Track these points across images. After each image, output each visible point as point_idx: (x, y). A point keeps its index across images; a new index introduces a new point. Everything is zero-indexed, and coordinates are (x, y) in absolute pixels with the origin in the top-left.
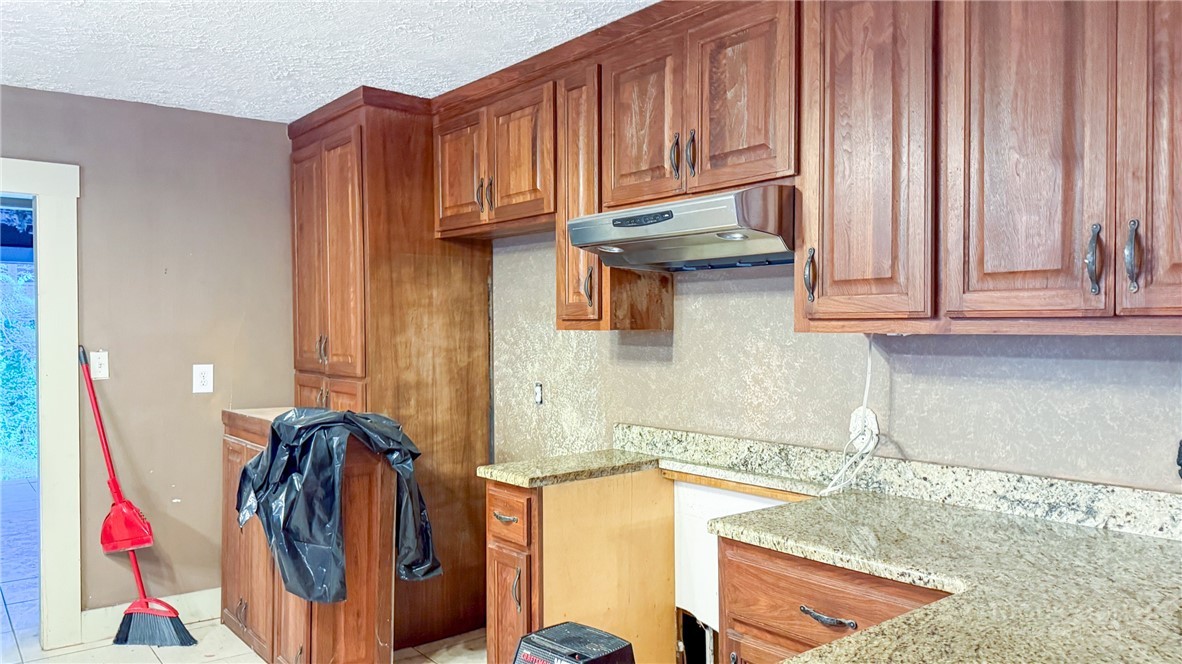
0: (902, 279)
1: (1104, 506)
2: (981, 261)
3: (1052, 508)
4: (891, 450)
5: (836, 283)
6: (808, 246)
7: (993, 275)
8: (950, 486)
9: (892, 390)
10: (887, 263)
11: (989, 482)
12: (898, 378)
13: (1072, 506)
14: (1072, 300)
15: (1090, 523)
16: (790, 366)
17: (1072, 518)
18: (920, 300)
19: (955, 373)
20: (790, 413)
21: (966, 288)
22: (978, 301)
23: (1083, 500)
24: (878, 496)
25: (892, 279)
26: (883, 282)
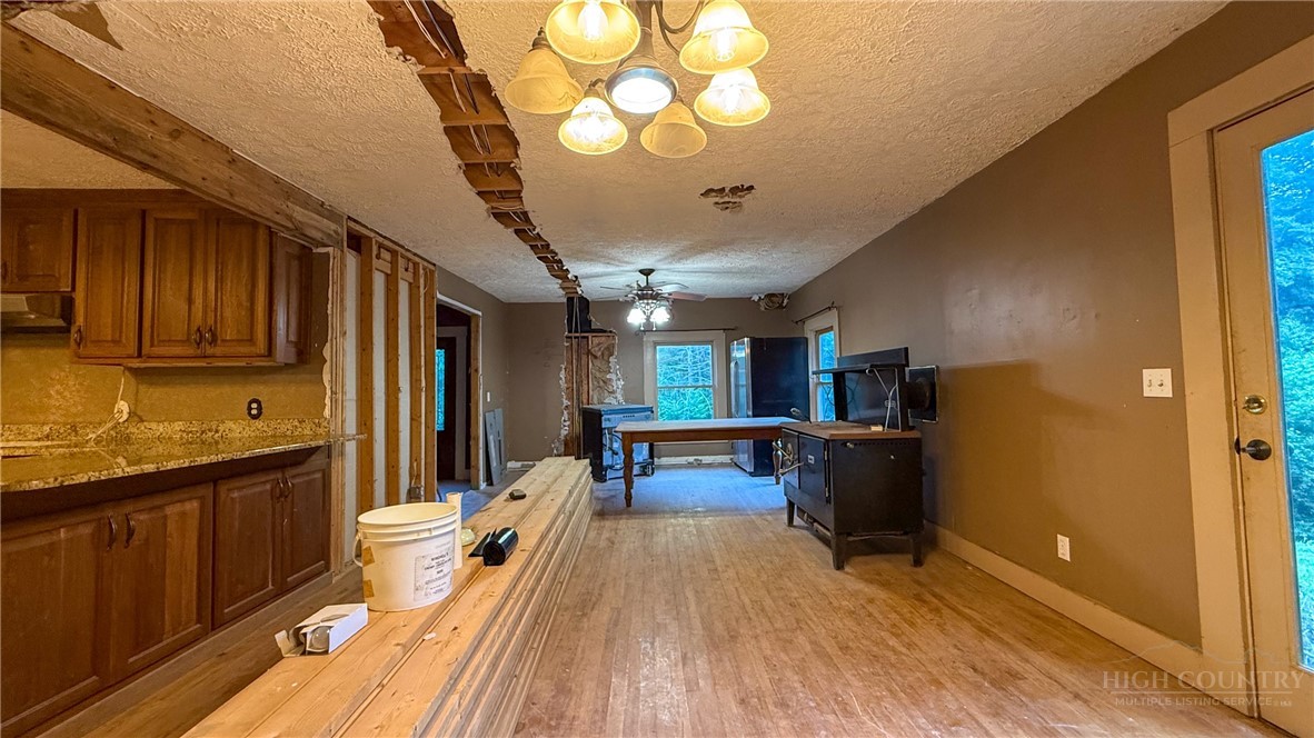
0: (124, 341)
1: (221, 428)
2: (158, 336)
3: (203, 432)
4: (136, 419)
5: (93, 342)
6: (78, 324)
7: (163, 341)
8: (161, 430)
9: (137, 392)
10: (118, 334)
11: (178, 426)
12: (140, 387)
13: (210, 430)
14: (191, 351)
15: (217, 435)
16: (81, 384)
17: (210, 434)
18: (133, 350)
19: (166, 384)
20: (80, 408)
21: (152, 345)
22: (157, 350)
23: (214, 427)
24: (128, 439)
25: (120, 341)
26: (116, 342)
